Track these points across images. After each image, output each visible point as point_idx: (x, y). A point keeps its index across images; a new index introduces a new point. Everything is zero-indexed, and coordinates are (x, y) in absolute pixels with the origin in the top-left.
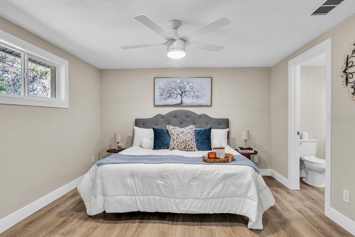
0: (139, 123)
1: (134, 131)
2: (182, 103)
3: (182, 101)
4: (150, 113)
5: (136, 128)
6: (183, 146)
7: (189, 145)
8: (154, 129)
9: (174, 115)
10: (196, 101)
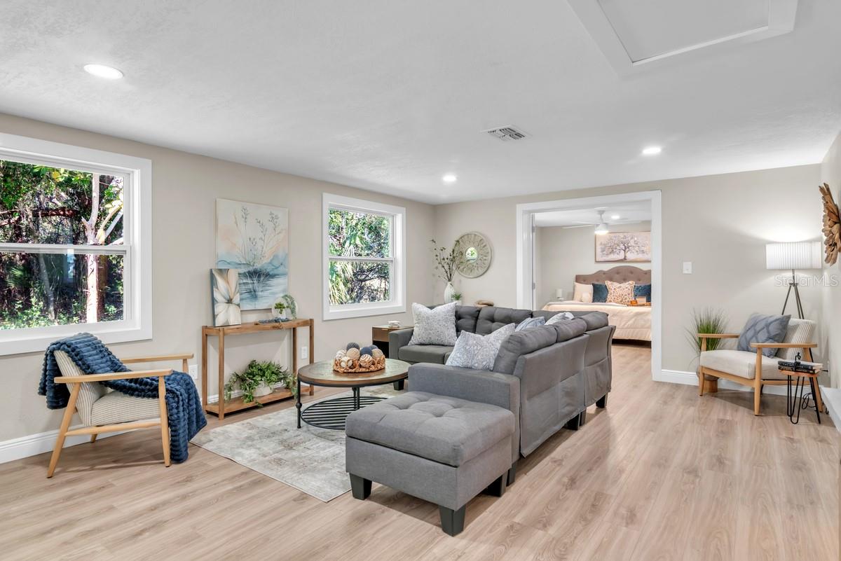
0: (580, 279)
1: (574, 287)
2: (625, 259)
3: (625, 257)
4: (591, 269)
5: (576, 284)
6: (619, 301)
7: (626, 299)
8: (593, 284)
9: (617, 271)
10: (641, 257)
